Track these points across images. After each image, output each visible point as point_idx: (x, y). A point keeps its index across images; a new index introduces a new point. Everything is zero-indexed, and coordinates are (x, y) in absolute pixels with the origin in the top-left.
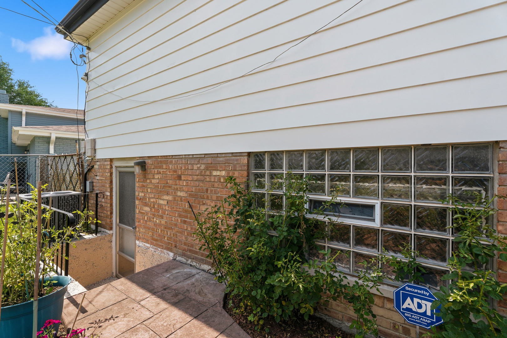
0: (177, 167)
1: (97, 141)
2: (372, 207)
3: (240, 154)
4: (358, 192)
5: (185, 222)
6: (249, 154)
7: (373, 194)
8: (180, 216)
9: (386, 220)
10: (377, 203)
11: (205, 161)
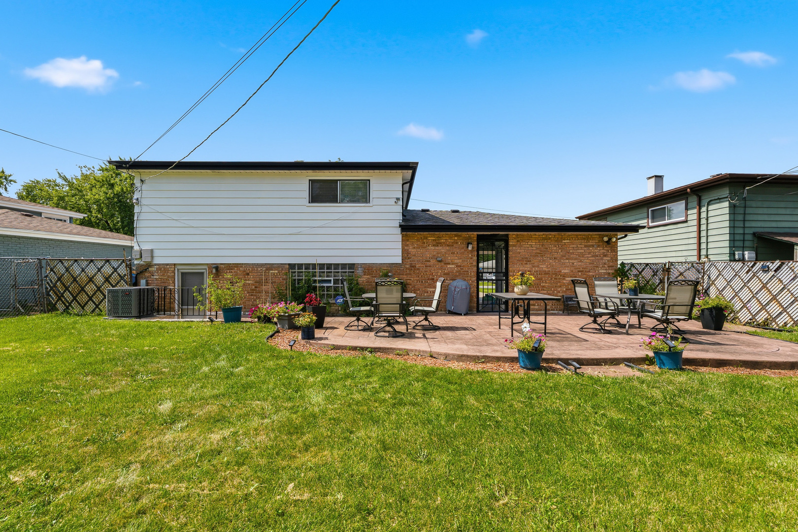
0: (246, 269)
1: (155, 251)
2: (331, 280)
3: (285, 264)
4: (327, 276)
5: (252, 295)
6: (289, 264)
7: (331, 277)
8: (248, 293)
9: (334, 284)
10: (332, 279)
11: (266, 266)
